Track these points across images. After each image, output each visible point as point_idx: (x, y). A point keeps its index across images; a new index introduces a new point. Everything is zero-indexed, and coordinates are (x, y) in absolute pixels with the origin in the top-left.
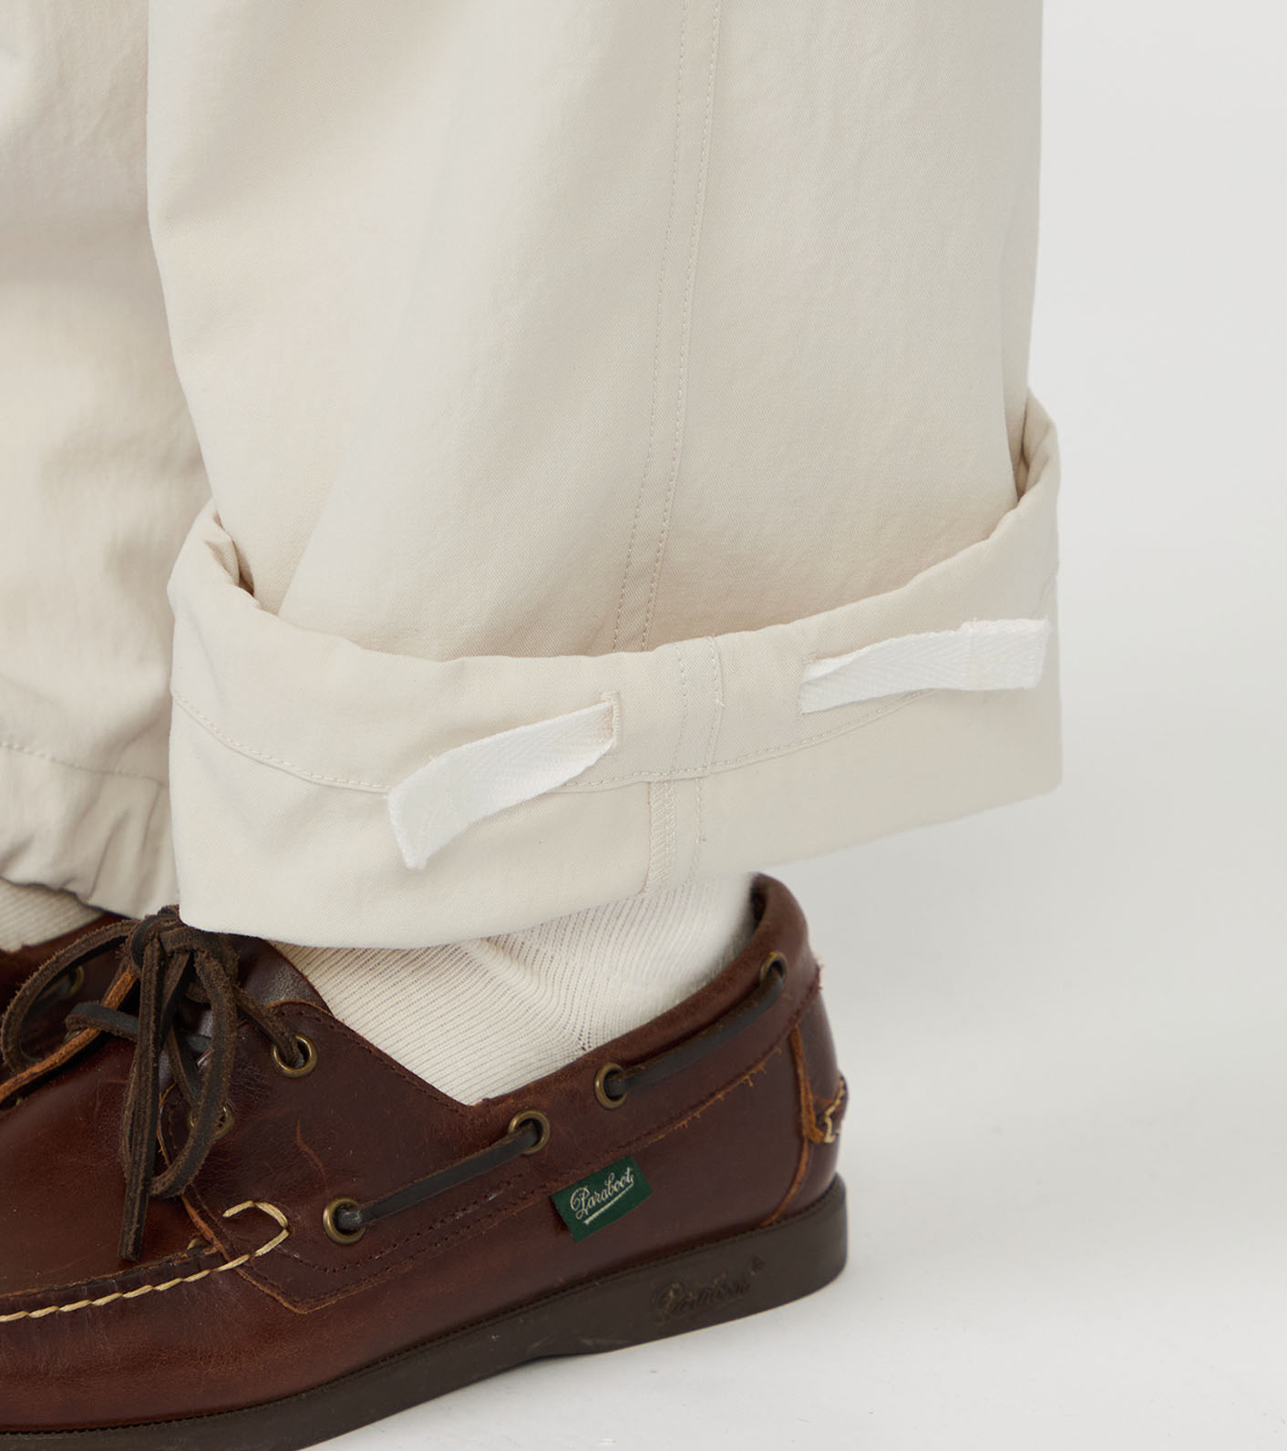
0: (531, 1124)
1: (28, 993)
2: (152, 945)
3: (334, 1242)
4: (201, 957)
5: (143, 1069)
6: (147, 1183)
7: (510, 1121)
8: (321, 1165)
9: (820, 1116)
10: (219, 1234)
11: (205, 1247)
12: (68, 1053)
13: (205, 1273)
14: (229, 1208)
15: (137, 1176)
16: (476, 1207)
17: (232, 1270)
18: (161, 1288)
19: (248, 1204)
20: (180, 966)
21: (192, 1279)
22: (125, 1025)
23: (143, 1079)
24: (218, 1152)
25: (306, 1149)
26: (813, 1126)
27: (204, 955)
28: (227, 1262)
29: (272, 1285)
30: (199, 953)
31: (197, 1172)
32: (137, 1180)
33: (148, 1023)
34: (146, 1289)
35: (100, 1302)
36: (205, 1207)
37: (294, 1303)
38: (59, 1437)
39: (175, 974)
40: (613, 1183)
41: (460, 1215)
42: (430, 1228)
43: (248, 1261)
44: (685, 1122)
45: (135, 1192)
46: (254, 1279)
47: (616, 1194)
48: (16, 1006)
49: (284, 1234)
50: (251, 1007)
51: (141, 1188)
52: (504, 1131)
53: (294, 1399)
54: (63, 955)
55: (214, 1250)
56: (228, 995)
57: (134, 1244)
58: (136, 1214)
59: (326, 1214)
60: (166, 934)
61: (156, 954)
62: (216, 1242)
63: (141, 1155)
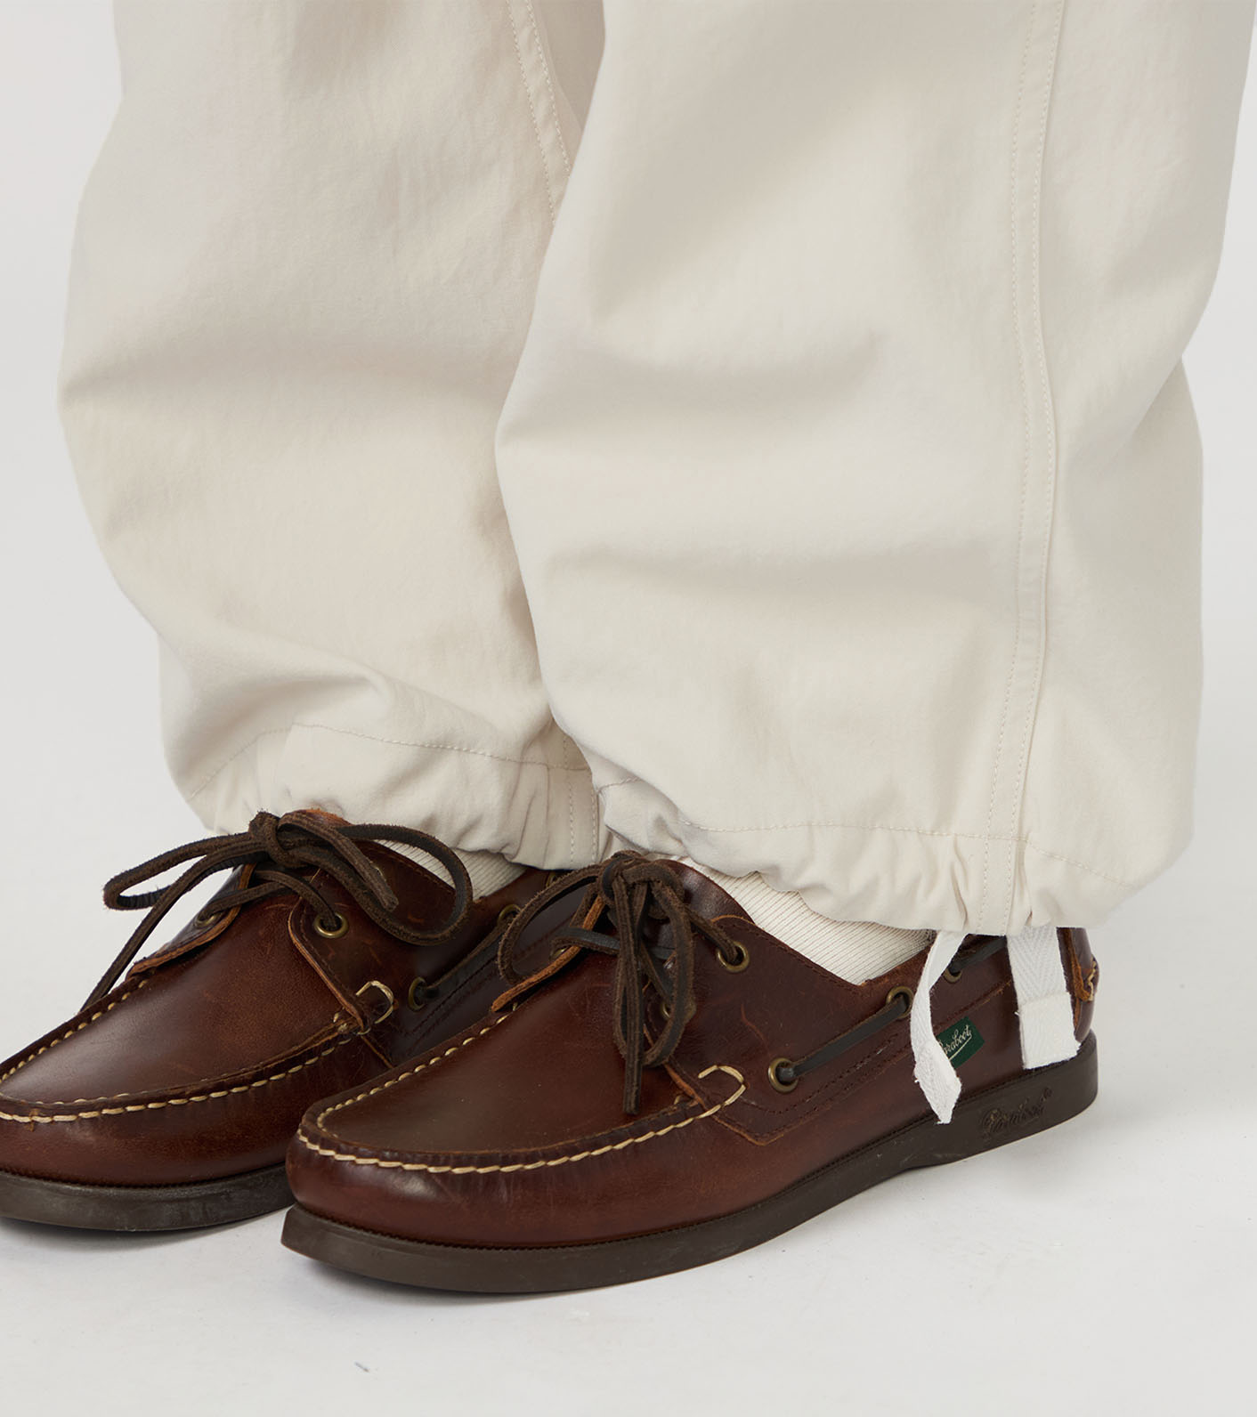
0: (902, 997)
1: (518, 924)
2: (618, 880)
3: (780, 1092)
4: (657, 886)
5: (629, 973)
6: (641, 1056)
7: (887, 995)
8: (762, 1036)
9: (1085, 981)
10: (697, 1091)
11: (688, 1101)
12: (559, 966)
13: (691, 1120)
14: (702, 1071)
15: (634, 1052)
16: (870, 1059)
17: (709, 1117)
18: (661, 1133)
19: (714, 1068)
20: (642, 894)
21: (681, 1125)
22: (603, 942)
23: (630, 980)
24: (688, 1031)
25: (749, 1024)
26: (1082, 988)
27: (660, 884)
28: (705, 1111)
29: (739, 1126)
30: (655, 883)
31: (676, 1045)
32: (634, 1056)
33: (628, 938)
34: (651, 1134)
35: (619, 1146)
36: (684, 1072)
37: (756, 1138)
38: (595, 1247)
39: (640, 901)
40: (958, 1037)
41: (859, 1066)
42: (841, 1077)
43: (720, 1109)
44: (1001, 990)
45: (633, 1063)
46: (726, 1122)
47: (960, 1045)
48: (509, 935)
49: (743, 1087)
50: (701, 922)
51: (637, 1060)
52: (883, 1003)
53: (753, 1208)
54: (543, 894)
55: (695, 1103)
56: (684, 913)
57: (636, 1102)
58: (635, 1079)
59: (770, 1071)
60: (626, 872)
61: (624, 887)
62: (697, 1097)
63: (635, 1037)
